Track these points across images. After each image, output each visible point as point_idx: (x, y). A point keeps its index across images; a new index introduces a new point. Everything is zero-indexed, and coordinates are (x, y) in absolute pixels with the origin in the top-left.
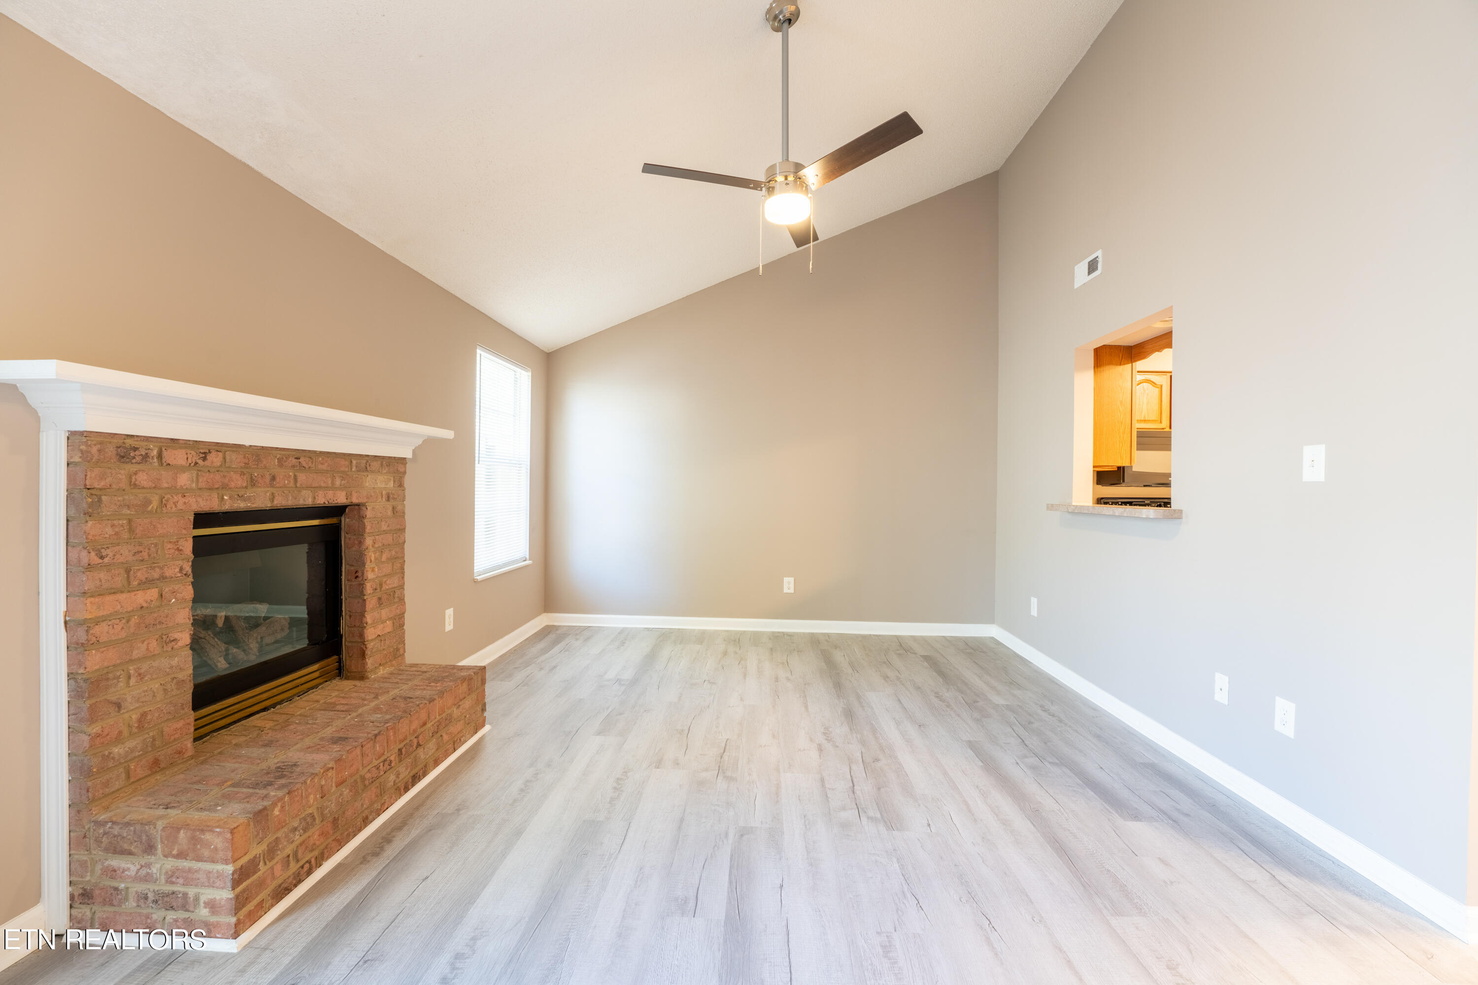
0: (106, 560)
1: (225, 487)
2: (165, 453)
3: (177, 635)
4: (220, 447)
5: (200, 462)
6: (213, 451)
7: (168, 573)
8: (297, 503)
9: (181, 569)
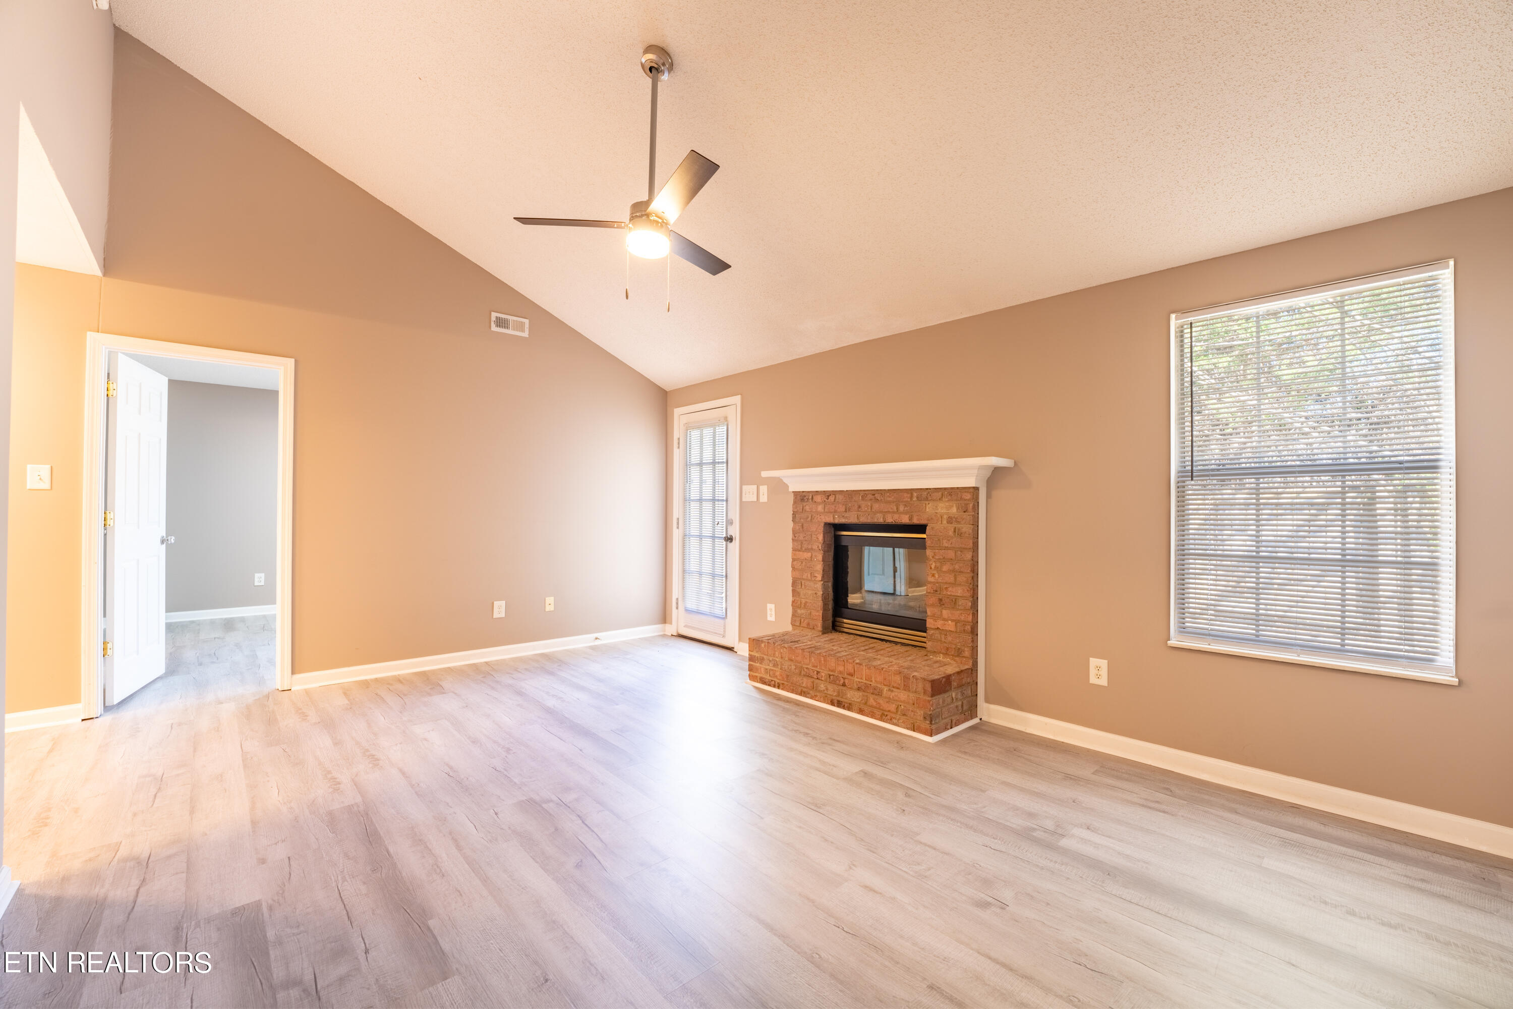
0: (796, 538)
1: (835, 511)
2: (814, 497)
3: (817, 575)
4: (834, 493)
5: (826, 500)
6: (832, 495)
7: (814, 548)
8: (873, 521)
9: (818, 547)
